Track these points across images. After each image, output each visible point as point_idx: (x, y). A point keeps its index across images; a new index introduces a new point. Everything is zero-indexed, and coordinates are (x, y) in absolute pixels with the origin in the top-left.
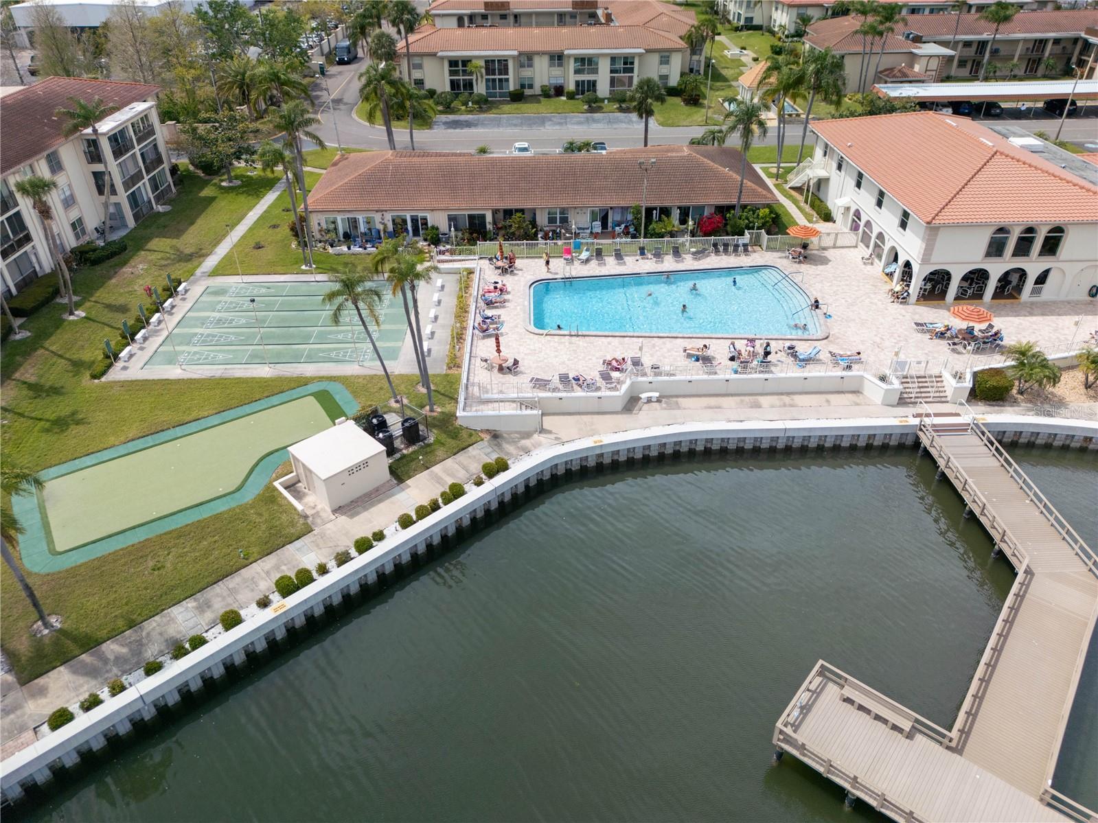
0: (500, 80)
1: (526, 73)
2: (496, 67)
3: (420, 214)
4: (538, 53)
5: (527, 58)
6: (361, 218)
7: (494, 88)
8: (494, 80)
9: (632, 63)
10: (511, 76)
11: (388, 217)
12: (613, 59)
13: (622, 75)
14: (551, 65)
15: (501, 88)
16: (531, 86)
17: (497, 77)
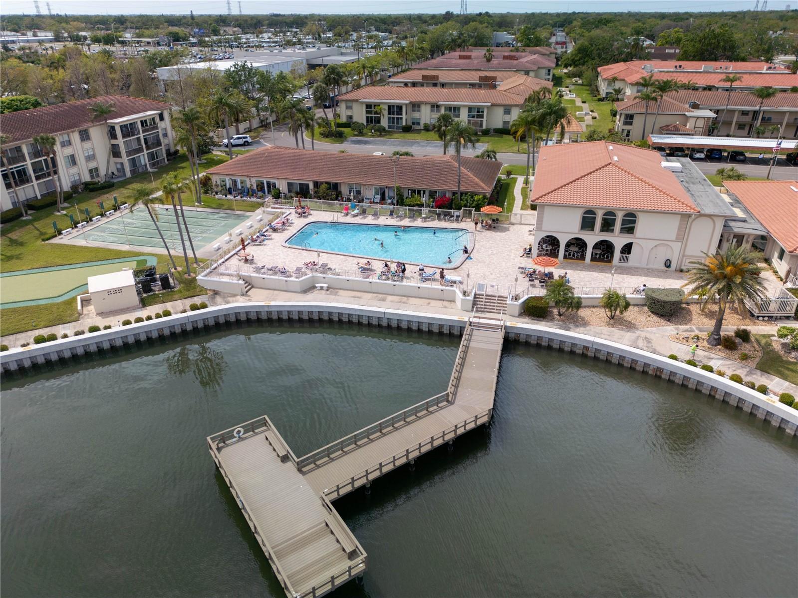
0: (397, 118)
1: (416, 115)
2: (395, 110)
3: (272, 181)
4: (423, 103)
5: (415, 106)
6: (238, 180)
7: (393, 123)
8: (393, 118)
9: (483, 112)
10: (404, 116)
11: (254, 180)
12: (470, 109)
13: (476, 119)
14: (432, 111)
15: (397, 123)
16: (418, 124)
17: (395, 116)
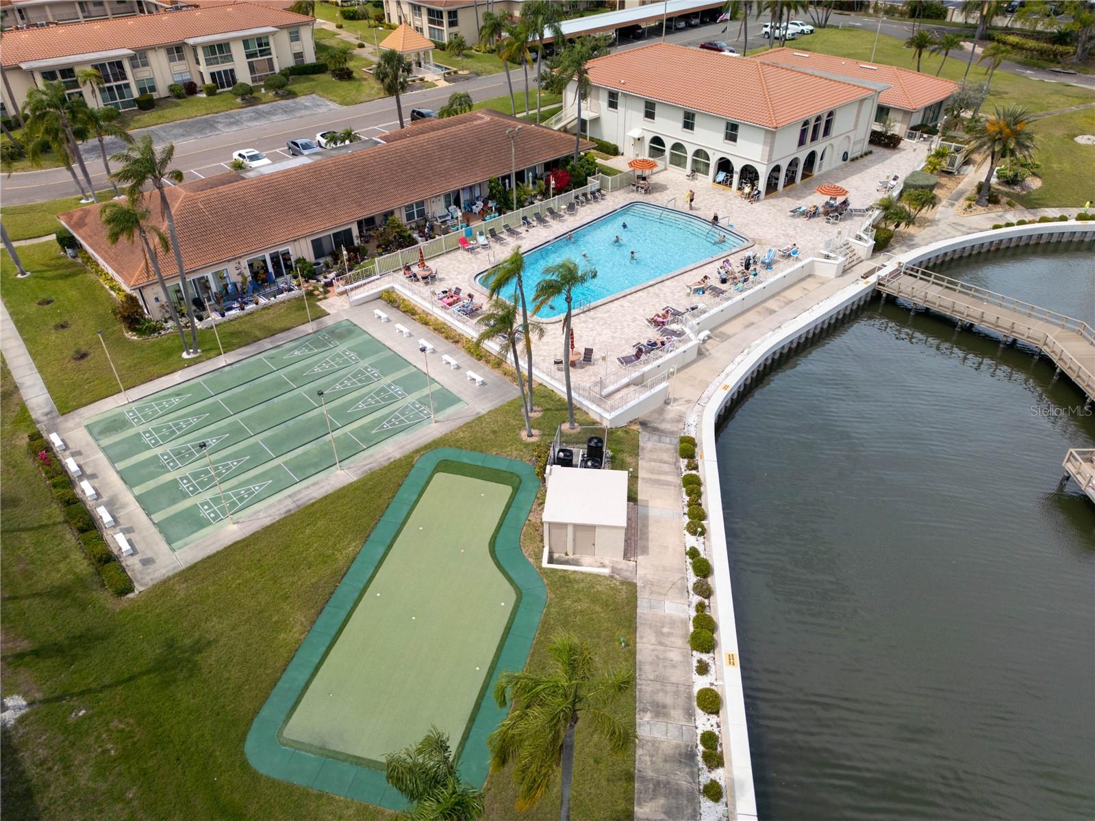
0: (118, 87)
1: (144, 73)
2: (110, 71)
3: (281, 249)
4: (153, 48)
5: (140, 57)
6: (209, 274)
7: (113, 98)
8: (110, 89)
9: (267, 44)
10: (131, 80)
11: (244, 263)
12: (246, 42)
13: (260, 58)
14: (171, 60)
15: (122, 97)
16: (153, 89)
17: (113, 84)
